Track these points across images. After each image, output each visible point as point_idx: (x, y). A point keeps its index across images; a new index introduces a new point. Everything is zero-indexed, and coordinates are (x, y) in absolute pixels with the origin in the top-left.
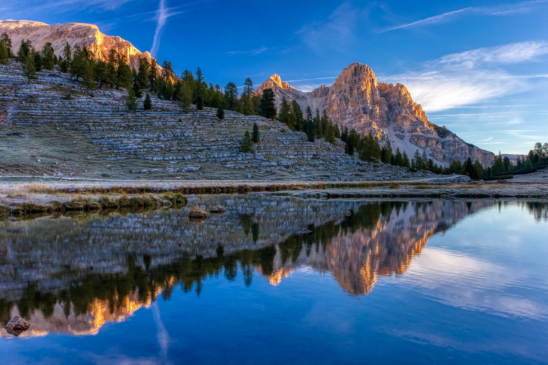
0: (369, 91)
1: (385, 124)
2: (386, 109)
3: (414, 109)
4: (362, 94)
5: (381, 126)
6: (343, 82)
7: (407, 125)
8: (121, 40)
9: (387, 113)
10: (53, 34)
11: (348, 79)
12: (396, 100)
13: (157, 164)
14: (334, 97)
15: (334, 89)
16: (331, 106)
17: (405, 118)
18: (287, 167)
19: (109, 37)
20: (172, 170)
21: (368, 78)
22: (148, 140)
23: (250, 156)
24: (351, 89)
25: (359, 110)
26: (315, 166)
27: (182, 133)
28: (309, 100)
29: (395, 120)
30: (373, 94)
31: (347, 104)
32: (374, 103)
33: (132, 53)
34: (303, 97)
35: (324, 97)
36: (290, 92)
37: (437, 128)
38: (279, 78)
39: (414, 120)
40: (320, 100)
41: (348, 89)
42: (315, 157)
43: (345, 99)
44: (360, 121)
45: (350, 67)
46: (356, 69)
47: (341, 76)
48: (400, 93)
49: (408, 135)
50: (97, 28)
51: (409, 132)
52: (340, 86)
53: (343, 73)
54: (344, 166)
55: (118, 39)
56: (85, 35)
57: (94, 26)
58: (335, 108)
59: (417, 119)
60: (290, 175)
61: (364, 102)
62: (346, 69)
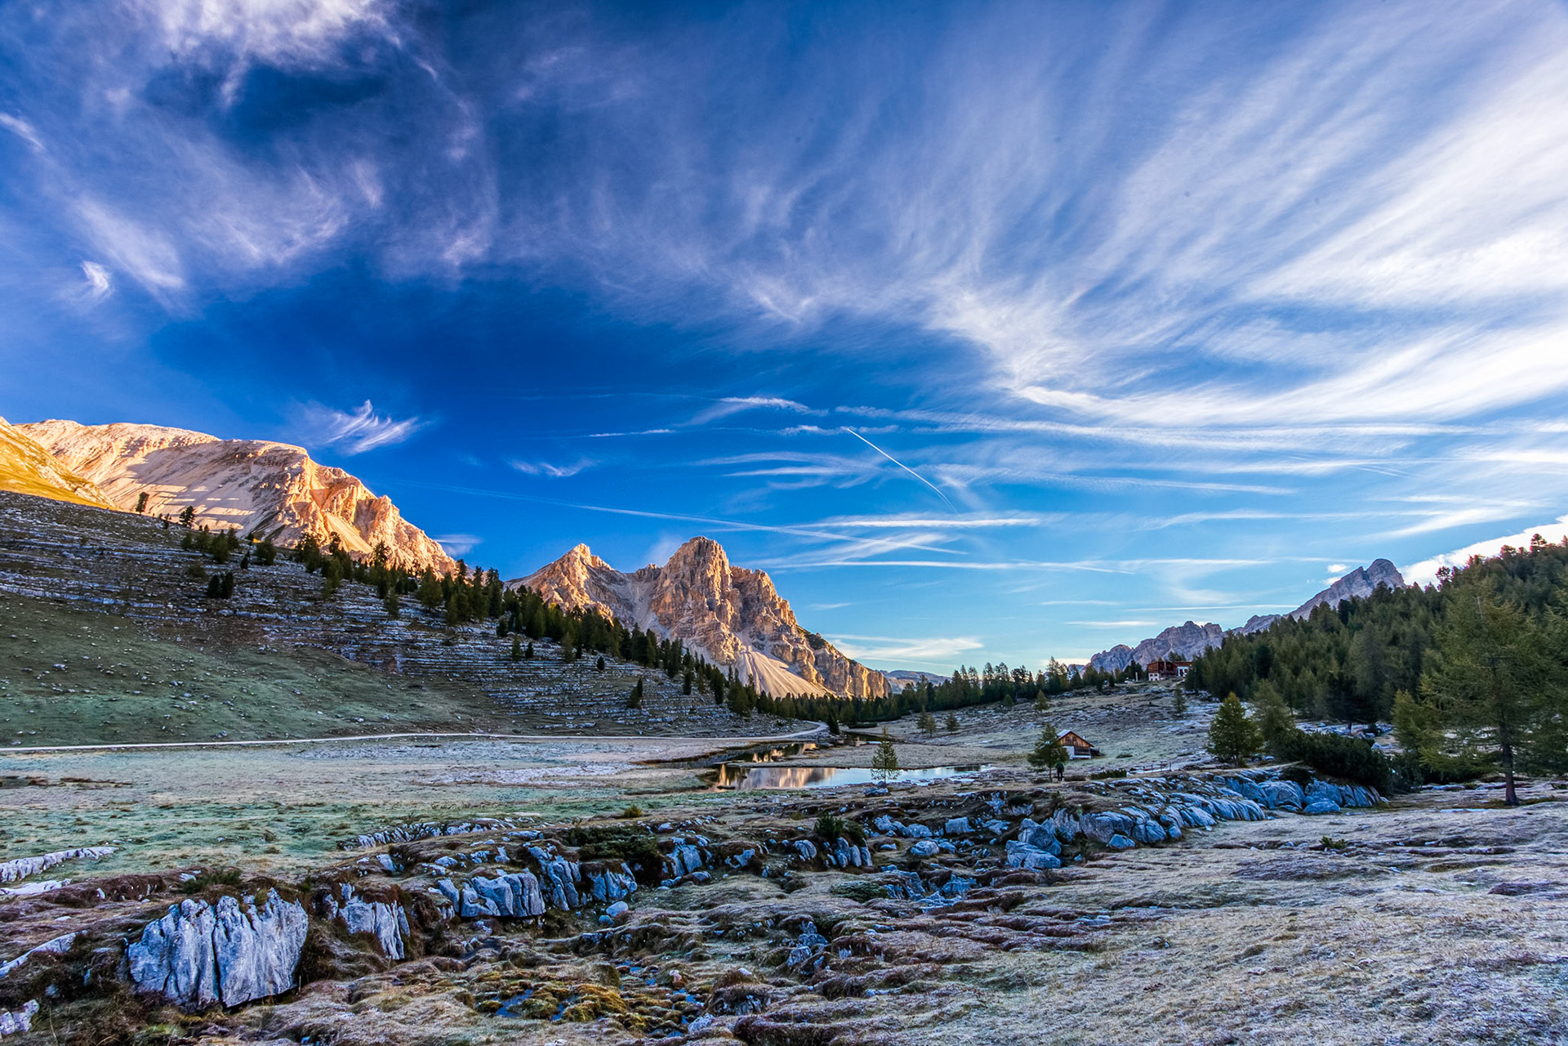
0: (718, 579)
1: (738, 626)
2: (741, 605)
3: (778, 607)
4: (708, 582)
5: (733, 629)
6: (681, 563)
7: (768, 630)
8: (344, 474)
9: (742, 611)
10: (227, 455)
11: (689, 560)
12: (754, 593)
13: (557, 720)
14: (667, 583)
15: (668, 572)
16: (662, 596)
17: (765, 619)
18: (671, 723)
19: (323, 467)
20: (571, 726)
21: (717, 560)
22: (539, 694)
23: (637, 711)
24: (693, 574)
25: (703, 605)
26: (694, 721)
27: (571, 687)
28: (629, 585)
29: (752, 622)
30: (723, 583)
31: (685, 594)
32: (724, 596)
33: (359, 497)
34: (622, 580)
35: (653, 582)
36: (603, 572)
37: (808, 636)
38: (588, 549)
39: (779, 624)
40: (646, 586)
41: (688, 574)
42: (692, 711)
43: (684, 588)
44: (703, 621)
45: (692, 542)
46: (700, 545)
47: (678, 554)
48: (760, 583)
49: (769, 644)
50: (305, 453)
51: (772, 640)
52: (677, 568)
53: (682, 549)
54: (720, 721)
55: (340, 473)
56: (285, 463)
57: (302, 451)
58: (668, 599)
59: (782, 621)
60: (675, 732)
61: (711, 594)
62: (686, 544)
